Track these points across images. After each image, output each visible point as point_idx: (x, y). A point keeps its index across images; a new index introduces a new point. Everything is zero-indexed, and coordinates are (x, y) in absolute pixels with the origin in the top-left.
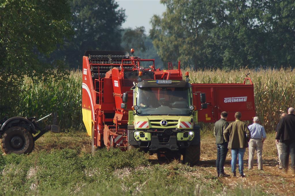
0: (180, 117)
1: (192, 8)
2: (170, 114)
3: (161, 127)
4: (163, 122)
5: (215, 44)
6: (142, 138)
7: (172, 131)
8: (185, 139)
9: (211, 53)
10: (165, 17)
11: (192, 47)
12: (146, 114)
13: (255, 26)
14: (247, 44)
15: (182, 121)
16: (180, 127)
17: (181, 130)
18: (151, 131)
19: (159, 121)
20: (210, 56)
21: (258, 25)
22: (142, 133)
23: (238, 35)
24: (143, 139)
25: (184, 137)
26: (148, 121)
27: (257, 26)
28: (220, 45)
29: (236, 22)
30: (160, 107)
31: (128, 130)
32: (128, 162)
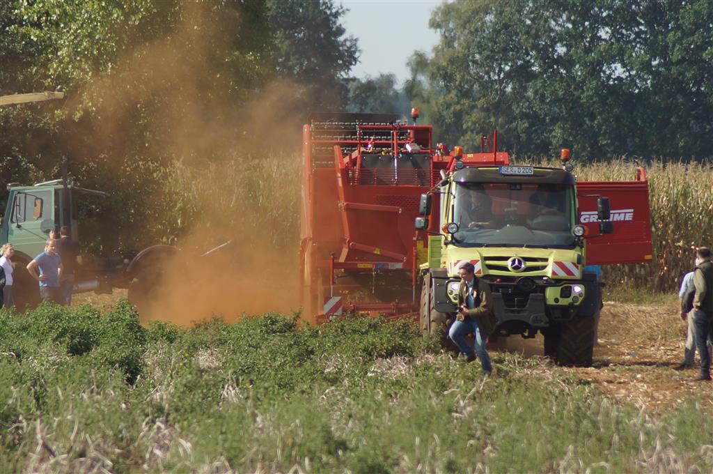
0: (552, 252)
1: (491, 40)
2: (529, 244)
3: (509, 272)
4: (514, 262)
5: (535, 112)
7: (534, 283)
8: (564, 302)
9: (527, 131)
10: (436, 55)
11: (489, 118)
12: (474, 242)
13: (615, 80)
14: (600, 114)
15: (556, 260)
16: (554, 273)
17: (556, 282)
19: (506, 259)
20: (524, 135)
21: (623, 76)
23: (582, 96)
25: (561, 296)
26: (480, 259)
27: (619, 79)
28: (546, 115)
29: (578, 71)
30: (505, 227)
31: (433, 280)
32: (400, 344)
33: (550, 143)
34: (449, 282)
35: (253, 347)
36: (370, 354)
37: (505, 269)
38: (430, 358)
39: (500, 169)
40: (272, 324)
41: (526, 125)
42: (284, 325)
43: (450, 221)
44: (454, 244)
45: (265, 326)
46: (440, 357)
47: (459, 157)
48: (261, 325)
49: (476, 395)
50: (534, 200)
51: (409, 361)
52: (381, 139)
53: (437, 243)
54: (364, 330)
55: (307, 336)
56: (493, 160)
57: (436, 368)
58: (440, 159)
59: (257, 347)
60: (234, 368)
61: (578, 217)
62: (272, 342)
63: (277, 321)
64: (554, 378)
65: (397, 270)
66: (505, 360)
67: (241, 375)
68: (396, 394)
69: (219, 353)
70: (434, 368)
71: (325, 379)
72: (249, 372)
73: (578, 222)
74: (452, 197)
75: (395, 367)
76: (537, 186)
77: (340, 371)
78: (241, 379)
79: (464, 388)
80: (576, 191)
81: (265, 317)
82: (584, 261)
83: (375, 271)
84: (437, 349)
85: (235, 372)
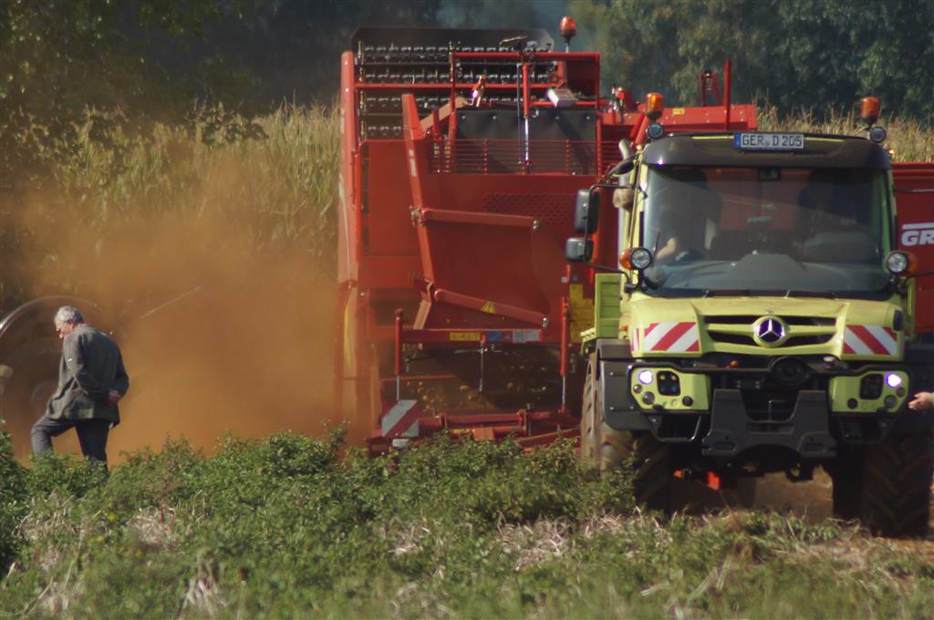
0: (843, 306)
2: (796, 289)
3: (757, 348)
4: (764, 326)
6: (668, 399)
7: (806, 369)
8: (867, 406)
11: (732, 33)
12: (686, 290)
15: (851, 323)
16: (846, 348)
17: (850, 366)
18: (712, 367)
19: (750, 319)
20: (805, 69)
22: (668, 374)
24: (674, 404)
25: (863, 396)
26: (695, 320)
28: (849, 27)
30: (748, 256)
31: (602, 364)
32: (550, 497)
33: (858, 85)
34: (634, 368)
35: (249, 503)
36: (489, 518)
37: (747, 339)
38: (613, 523)
39: (737, 138)
40: (287, 457)
41: (809, 48)
42: (312, 459)
43: (636, 244)
44: (644, 291)
45: (274, 459)
46: (633, 522)
47: (655, 116)
48: (265, 458)
49: (709, 600)
50: (804, 201)
51: (570, 530)
52: (499, 81)
53: (612, 290)
54: (477, 469)
55: (358, 481)
56: (723, 120)
57: (626, 544)
58: (618, 119)
59: (256, 503)
60: (208, 544)
61: (896, 235)
62: (288, 493)
63: (296, 451)
64: (868, 563)
65: (531, 345)
66: (768, 528)
67: (224, 558)
68: (543, 596)
69: (178, 516)
70: (620, 545)
71: (397, 568)
72: (240, 553)
73: (896, 245)
74: (641, 195)
75: (540, 543)
76: (807, 173)
77: (429, 551)
78: (222, 566)
79: (684, 584)
80: (891, 182)
81: (272, 443)
82: (910, 325)
83: (485, 346)
84: (628, 506)
85: (210, 554)
